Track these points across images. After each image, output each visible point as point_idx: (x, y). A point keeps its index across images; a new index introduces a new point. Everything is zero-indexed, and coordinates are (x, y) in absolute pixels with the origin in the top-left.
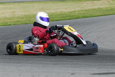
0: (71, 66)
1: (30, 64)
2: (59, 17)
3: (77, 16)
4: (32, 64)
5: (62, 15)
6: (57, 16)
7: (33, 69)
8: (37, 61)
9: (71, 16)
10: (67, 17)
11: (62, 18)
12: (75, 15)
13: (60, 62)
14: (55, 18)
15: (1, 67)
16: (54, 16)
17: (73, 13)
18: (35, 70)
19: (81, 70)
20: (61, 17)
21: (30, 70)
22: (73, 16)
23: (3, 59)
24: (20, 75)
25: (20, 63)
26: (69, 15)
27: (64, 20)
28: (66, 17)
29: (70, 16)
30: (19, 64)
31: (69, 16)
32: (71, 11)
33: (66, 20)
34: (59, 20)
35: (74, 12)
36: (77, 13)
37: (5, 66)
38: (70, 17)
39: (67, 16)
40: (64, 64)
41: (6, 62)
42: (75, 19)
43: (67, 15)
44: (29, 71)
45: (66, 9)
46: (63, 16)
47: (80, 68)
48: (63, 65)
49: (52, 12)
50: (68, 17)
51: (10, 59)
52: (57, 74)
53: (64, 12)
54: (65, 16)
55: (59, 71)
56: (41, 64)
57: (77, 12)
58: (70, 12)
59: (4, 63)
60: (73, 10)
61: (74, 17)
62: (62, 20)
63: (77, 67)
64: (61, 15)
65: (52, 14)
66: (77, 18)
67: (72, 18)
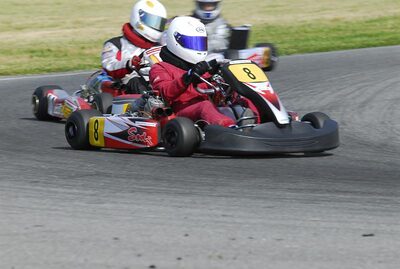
0: (365, 209)
1: (224, 199)
2: (327, 39)
3: (391, 36)
4: (229, 199)
5: (340, 30)
6: (320, 35)
7: (231, 216)
8: (246, 191)
9: (370, 36)
10: (354, 39)
11: (338, 43)
12: (382, 34)
13: (327, 195)
14: (313, 42)
15: (126, 206)
16: (310, 35)
17: (378, 24)
18: (238, 220)
19: (396, 224)
20: (334, 38)
21: (221, 219)
22: (377, 35)
23: (133, 181)
24: (187, 235)
25: (190, 194)
26: (361, 32)
27: (345, 48)
28: (352, 37)
29: (365, 35)
30: (187, 199)
31: (361, 36)
32: (370, 16)
33: (353, 48)
34: (327, 50)
35: (381, 20)
36: (389, 26)
37: (139, 204)
38: (365, 39)
39: (356, 36)
40: (339, 201)
41: (140, 191)
42: (382, 45)
43: (354, 31)
44: (217, 222)
45: (353, 9)
46: (340, 32)
47: (394, 214)
48: (337, 205)
49: (303, 21)
50: (359, 39)
51: (156, 179)
52: (315, 235)
53: (346, 22)
54: (348, 34)
55: (323, 224)
56: (259, 198)
57: (390, 23)
58: (367, 22)
59: (133, 192)
60: (376, 14)
61: (381, 37)
62: (339, 48)
63: (384, 211)
64: (334, 30)
65: (303, 26)
66: (389, 43)
67: (372, 41)
